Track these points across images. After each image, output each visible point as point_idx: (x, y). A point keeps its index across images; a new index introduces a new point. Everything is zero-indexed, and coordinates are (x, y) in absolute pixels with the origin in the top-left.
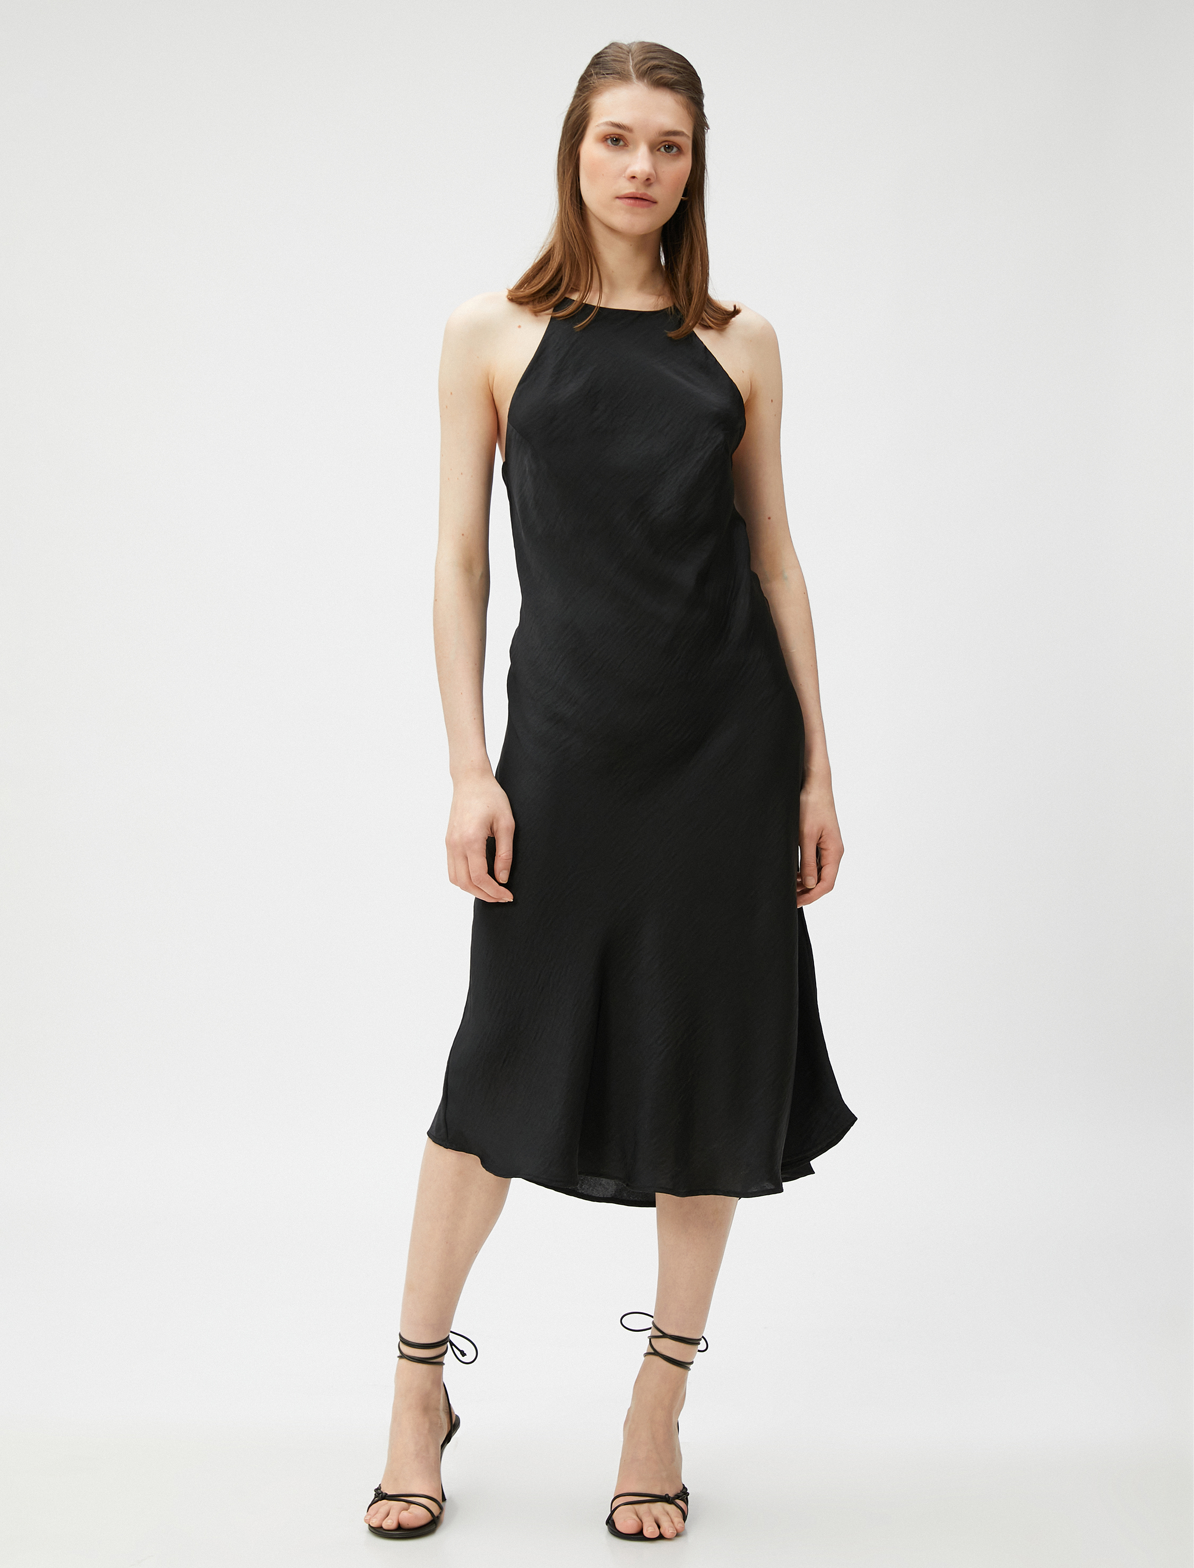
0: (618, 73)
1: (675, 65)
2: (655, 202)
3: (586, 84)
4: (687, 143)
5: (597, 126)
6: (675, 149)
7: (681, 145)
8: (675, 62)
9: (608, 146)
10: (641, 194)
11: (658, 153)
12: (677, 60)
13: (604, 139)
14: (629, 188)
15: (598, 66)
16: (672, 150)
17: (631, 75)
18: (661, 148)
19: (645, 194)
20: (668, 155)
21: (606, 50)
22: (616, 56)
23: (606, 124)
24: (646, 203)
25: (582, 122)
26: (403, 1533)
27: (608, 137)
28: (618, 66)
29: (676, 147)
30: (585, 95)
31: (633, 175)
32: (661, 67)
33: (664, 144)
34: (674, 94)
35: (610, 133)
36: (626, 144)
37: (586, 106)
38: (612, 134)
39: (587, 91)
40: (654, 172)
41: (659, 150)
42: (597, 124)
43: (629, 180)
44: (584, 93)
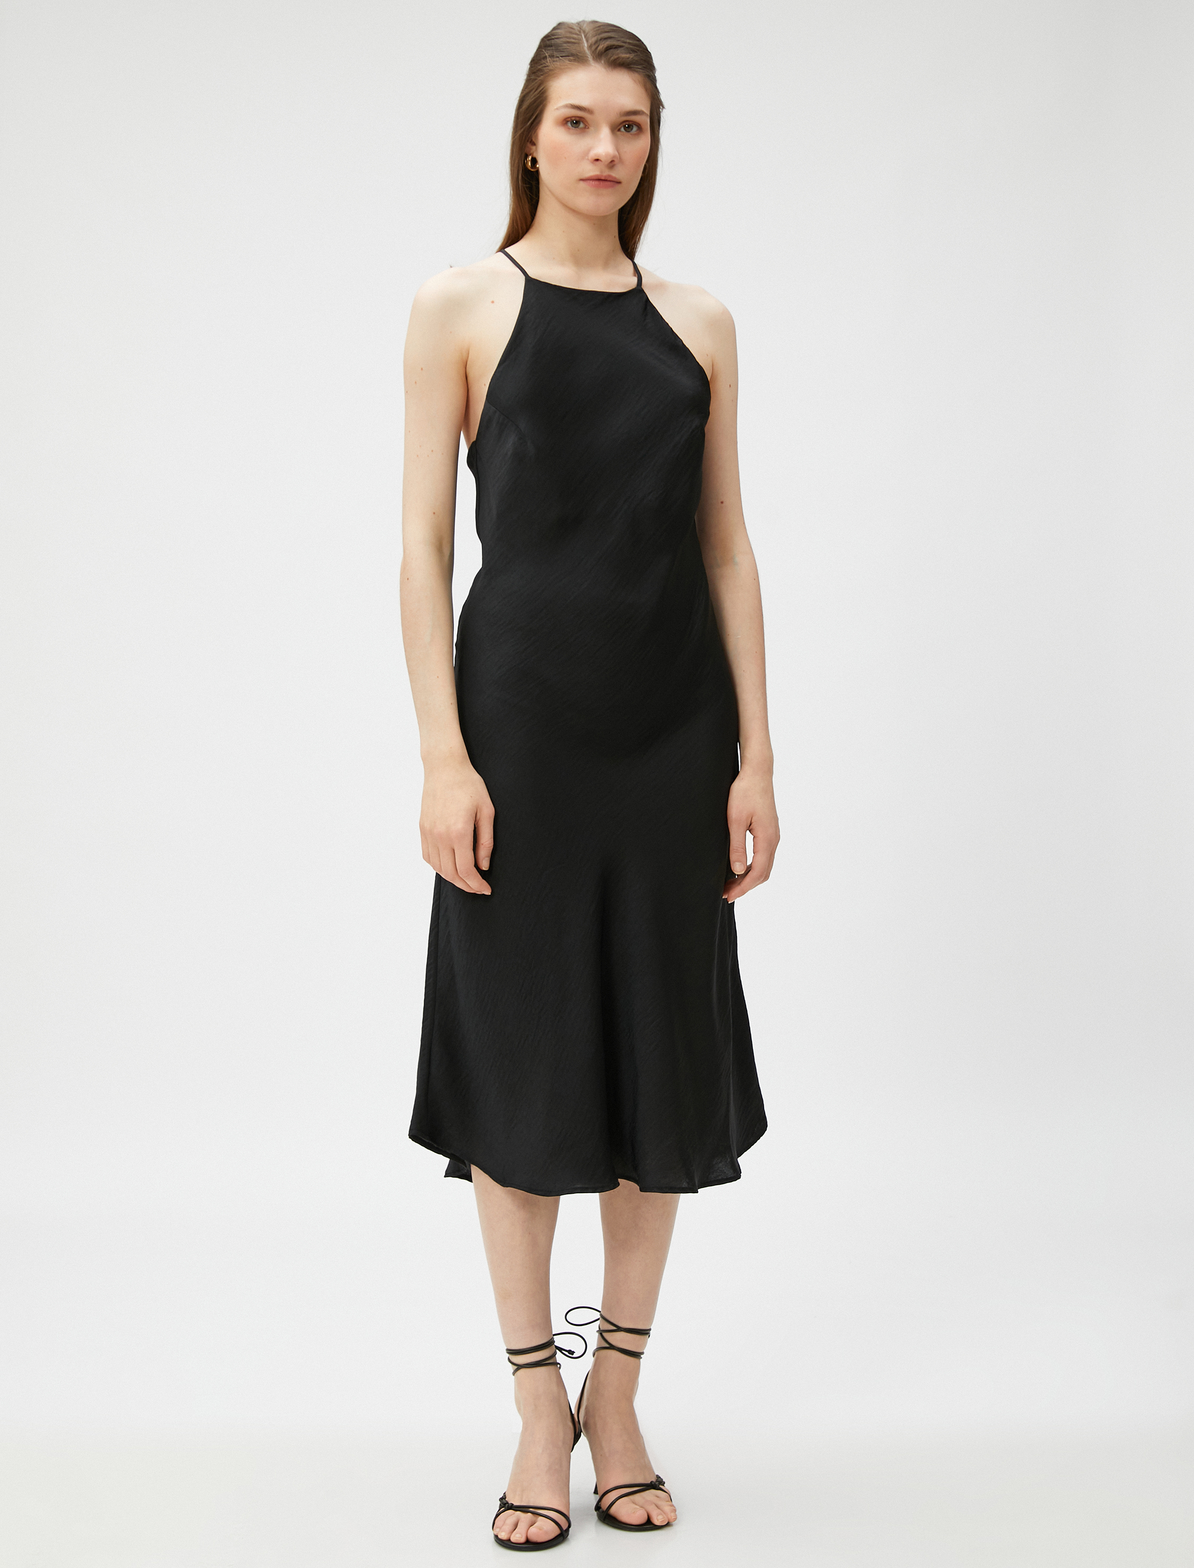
0: (572, 55)
1: (629, 43)
2: (619, 183)
3: (540, 67)
4: (645, 121)
5: (557, 109)
6: (635, 129)
7: (640, 123)
8: (628, 41)
9: (569, 129)
10: (605, 176)
11: (619, 133)
12: (629, 39)
13: (565, 122)
14: (591, 171)
15: (551, 48)
16: (632, 129)
17: (588, 57)
18: (621, 127)
19: (610, 176)
20: (627, 134)
21: (554, 32)
22: (570, 38)
23: (566, 106)
24: (609, 183)
25: (538, 107)
26: (530, 1545)
27: (569, 119)
28: (573, 49)
29: (636, 125)
30: (540, 78)
31: (597, 158)
32: (617, 47)
33: (624, 124)
34: (632, 73)
35: (570, 115)
36: (586, 126)
37: (542, 89)
38: (573, 117)
39: (542, 75)
40: (617, 154)
41: (619, 130)
42: (556, 108)
43: (592, 163)
44: (539, 77)
